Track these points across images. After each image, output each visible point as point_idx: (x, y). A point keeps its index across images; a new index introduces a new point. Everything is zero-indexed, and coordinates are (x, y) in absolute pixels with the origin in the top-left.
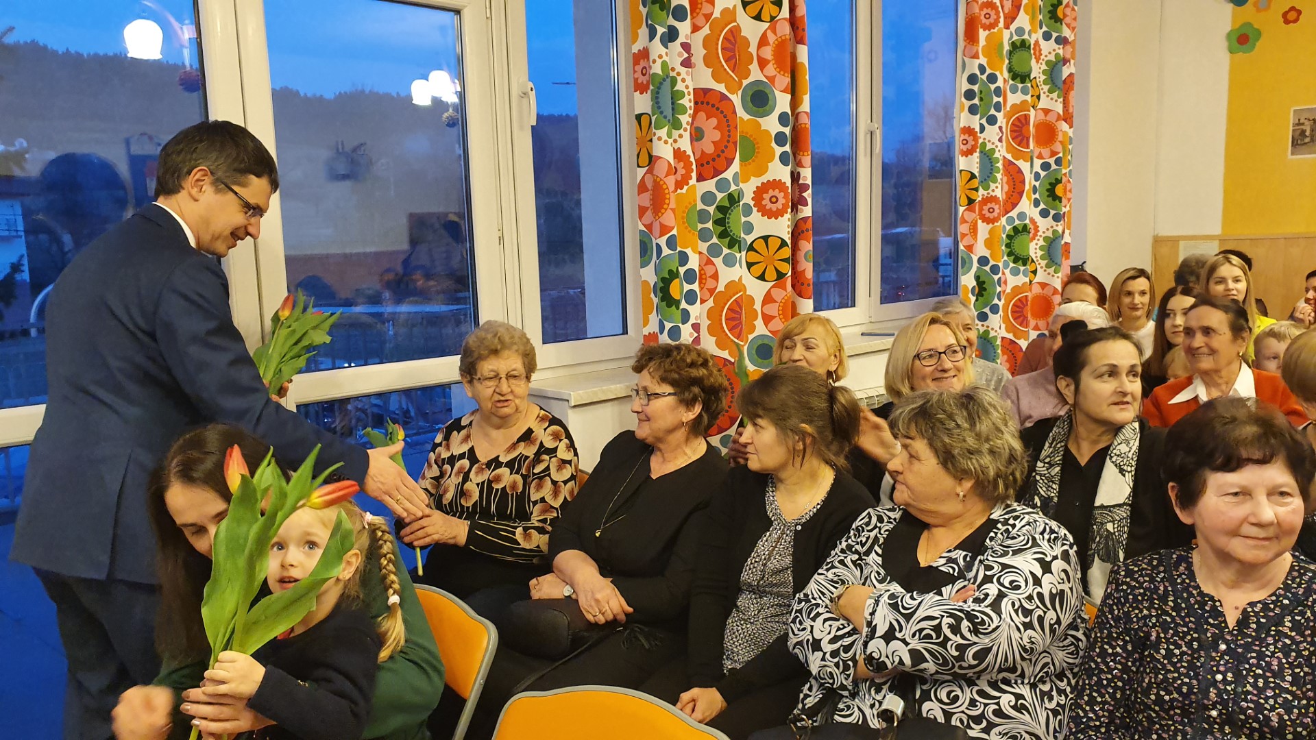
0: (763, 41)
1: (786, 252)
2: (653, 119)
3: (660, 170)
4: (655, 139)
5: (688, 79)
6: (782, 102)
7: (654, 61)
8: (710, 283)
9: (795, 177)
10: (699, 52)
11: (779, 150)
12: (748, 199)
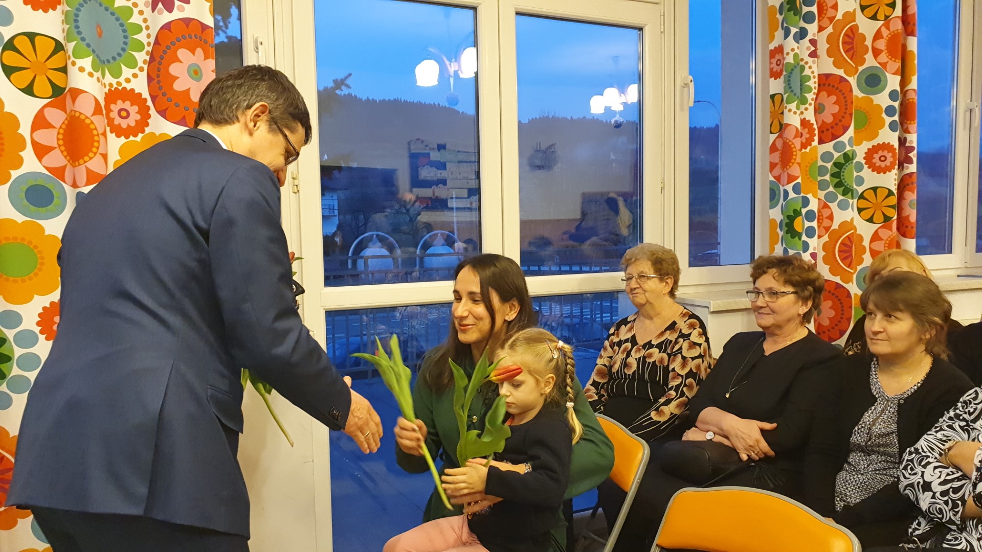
0: (878, 36)
1: (893, 200)
2: (785, 96)
3: (789, 134)
4: (786, 111)
5: (815, 68)
6: (893, 82)
7: (788, 54)
8: (826, 223)
9: (902, 141)
10: (823, 47)
11: (888, 120)
12: (860, 157)
